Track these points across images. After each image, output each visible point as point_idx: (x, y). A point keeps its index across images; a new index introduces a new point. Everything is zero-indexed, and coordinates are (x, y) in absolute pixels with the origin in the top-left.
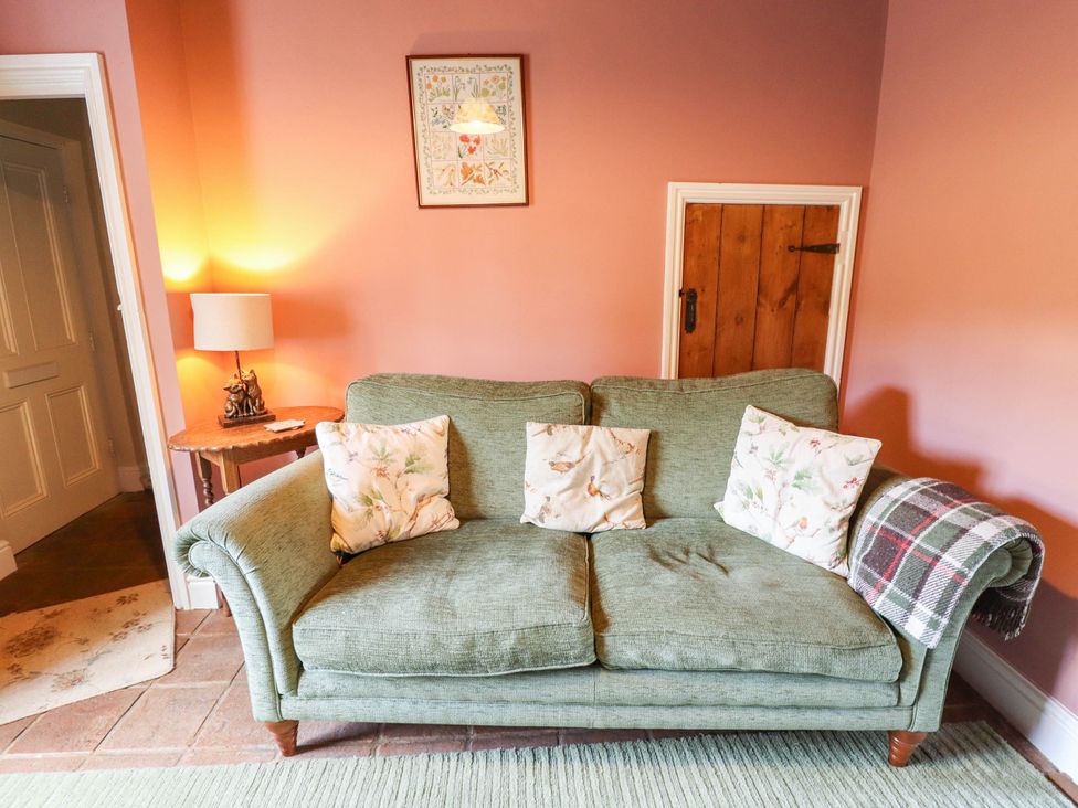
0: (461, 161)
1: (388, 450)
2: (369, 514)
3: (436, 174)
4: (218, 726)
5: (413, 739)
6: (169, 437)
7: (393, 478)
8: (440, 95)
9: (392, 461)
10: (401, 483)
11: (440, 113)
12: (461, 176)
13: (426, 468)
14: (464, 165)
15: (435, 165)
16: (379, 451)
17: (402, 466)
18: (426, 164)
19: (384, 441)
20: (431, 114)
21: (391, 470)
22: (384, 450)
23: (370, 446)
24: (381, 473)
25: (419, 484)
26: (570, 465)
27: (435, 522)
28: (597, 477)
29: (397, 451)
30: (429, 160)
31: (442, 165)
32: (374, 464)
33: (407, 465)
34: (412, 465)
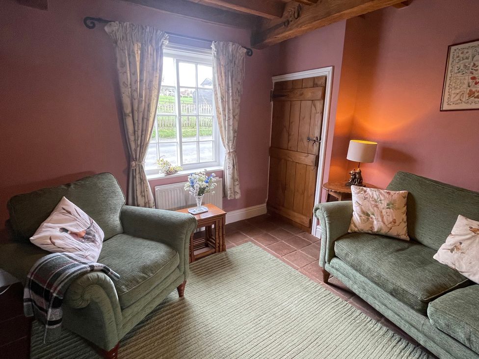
0: (469, 89)
1: (380, 199)
2: (368, 219)
3: (453, 96)
4: (309, 268)
5: (361, 307)
6: (323, 183)
7: (381, 209)
8: (463, 59)
11: (462, 68)
12: (467, 96)
14: (470, 91)
15: (453, 92)
16: (376, 198)
18: (449, 92)
19: (379, 195)
20: (456, 68)
21: (380, 206)
23: (373, 196)
24: (376, 206)
29: (384, 200)
30: (450, 90)
31: (458, 91)
32: (374, 202)
33: (387, 205)
34: (389, 206)
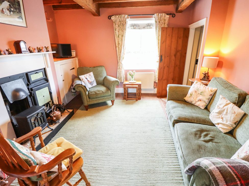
1: (199, 89)
2: (190, 97)
7: (197, 94)
9: (199, 91)
10: (198, 95)
13: (204, 95)
16: (198, 88)
17: (200, 92)
19: (200, 87)
21: (198, 92)
22: (199, 88)
23: (197, 87)
24: (196, 92)
25: (201, 97)
26: (220, 108)
27: (199, 105)
28: (224, 114)
29: (201, 90)
32: (196, 90)
33: (201, 93)
34: (201, 94)
